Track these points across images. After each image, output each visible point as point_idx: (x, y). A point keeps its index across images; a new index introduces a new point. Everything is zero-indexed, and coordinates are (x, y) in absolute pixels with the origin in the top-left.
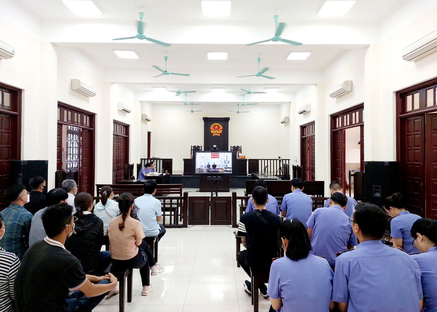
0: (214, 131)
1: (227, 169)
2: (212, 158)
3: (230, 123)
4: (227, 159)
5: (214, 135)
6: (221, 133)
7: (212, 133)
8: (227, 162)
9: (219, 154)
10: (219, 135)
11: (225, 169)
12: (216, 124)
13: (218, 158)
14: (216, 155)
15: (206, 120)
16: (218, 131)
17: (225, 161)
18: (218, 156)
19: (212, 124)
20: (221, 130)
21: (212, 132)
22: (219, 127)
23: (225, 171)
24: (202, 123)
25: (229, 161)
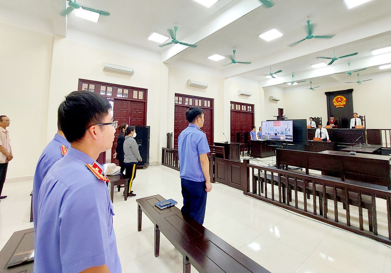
0: (337, 103)
1: (288, 137)
2: (274, 126)
3: (354, 94)
4: (288, 127)
5: (337, 107)
6: (344, 104)
7: (335, 106)
8: (288, 130)
9: (280, 122)
10: (343, 106)
11: (286, 137)
12: (339, 96)
13: (280, 126)
14: (278, 123)
15: (328, 94)
16: (342, 102)
17: (286, 129)
18: (279, 124)
19: (335, 97)
20: (344, 101)
21: (335, 104)
22: (342, 99)
23: (286, 139)
24: (325, 97)
25: (289, 129)
